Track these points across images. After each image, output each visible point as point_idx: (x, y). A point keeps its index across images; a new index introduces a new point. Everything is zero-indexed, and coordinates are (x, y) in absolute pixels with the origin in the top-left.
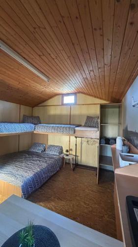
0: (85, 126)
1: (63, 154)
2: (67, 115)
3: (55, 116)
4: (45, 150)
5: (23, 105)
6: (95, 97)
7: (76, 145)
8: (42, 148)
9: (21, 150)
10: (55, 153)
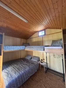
0: (51, 46)
1: (40, 62)
2: (41, 41)
3: (35, 42)
4: (31, 58)
5: (22, 38)
6: (57, 28)
7: (47, 57)
8: (30, 57)
9: (22, 57)
10: (36, 61)
